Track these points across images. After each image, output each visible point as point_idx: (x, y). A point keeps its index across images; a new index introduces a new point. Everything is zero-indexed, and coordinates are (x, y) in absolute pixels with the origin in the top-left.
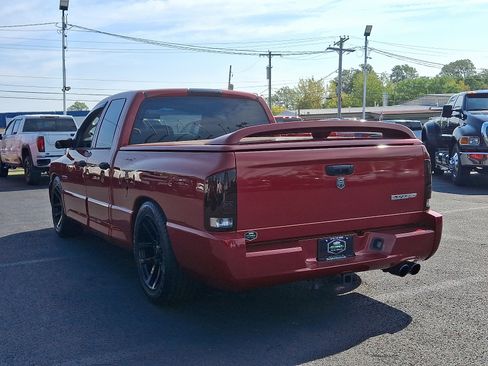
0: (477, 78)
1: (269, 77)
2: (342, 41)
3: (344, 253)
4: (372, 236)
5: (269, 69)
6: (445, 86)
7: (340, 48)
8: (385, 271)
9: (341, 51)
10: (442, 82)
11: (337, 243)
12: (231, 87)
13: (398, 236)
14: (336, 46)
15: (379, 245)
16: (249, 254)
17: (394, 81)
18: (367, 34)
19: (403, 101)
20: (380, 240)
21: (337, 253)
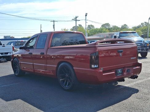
0: (111, 28)
1: (54, 28)
2: (76, 18)
3: (121, 74)
4: (126, 69)
5: (54, 26)
6: (103, 31)
7: (76, 19)
8: (129, 78)
9: (76, 20)
10: (102, 30)
11: (120, 71)
12: (41, 31)
13: (134, 68)
14: (75, 19)
15: (129, 71)
16: (103, 74)
17: (88, 29)
18: (86, 16)
19: (92, 35)
20: (129, 70)
21: (120, 74)
